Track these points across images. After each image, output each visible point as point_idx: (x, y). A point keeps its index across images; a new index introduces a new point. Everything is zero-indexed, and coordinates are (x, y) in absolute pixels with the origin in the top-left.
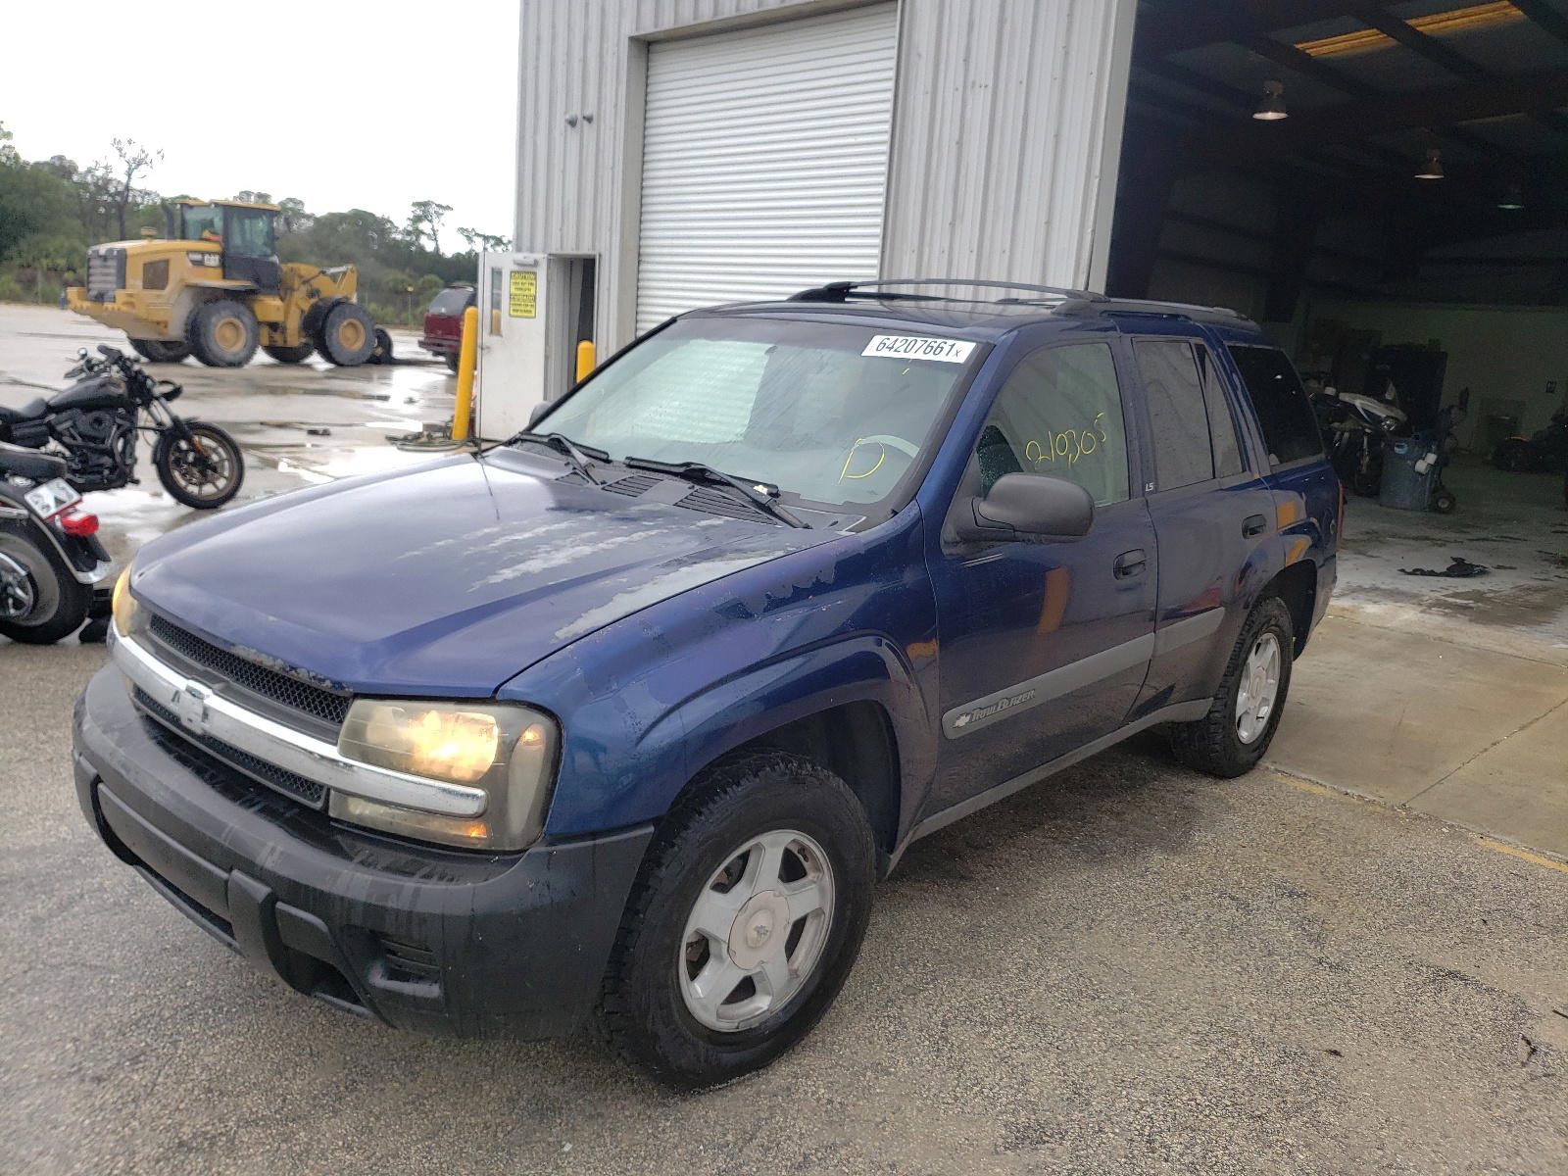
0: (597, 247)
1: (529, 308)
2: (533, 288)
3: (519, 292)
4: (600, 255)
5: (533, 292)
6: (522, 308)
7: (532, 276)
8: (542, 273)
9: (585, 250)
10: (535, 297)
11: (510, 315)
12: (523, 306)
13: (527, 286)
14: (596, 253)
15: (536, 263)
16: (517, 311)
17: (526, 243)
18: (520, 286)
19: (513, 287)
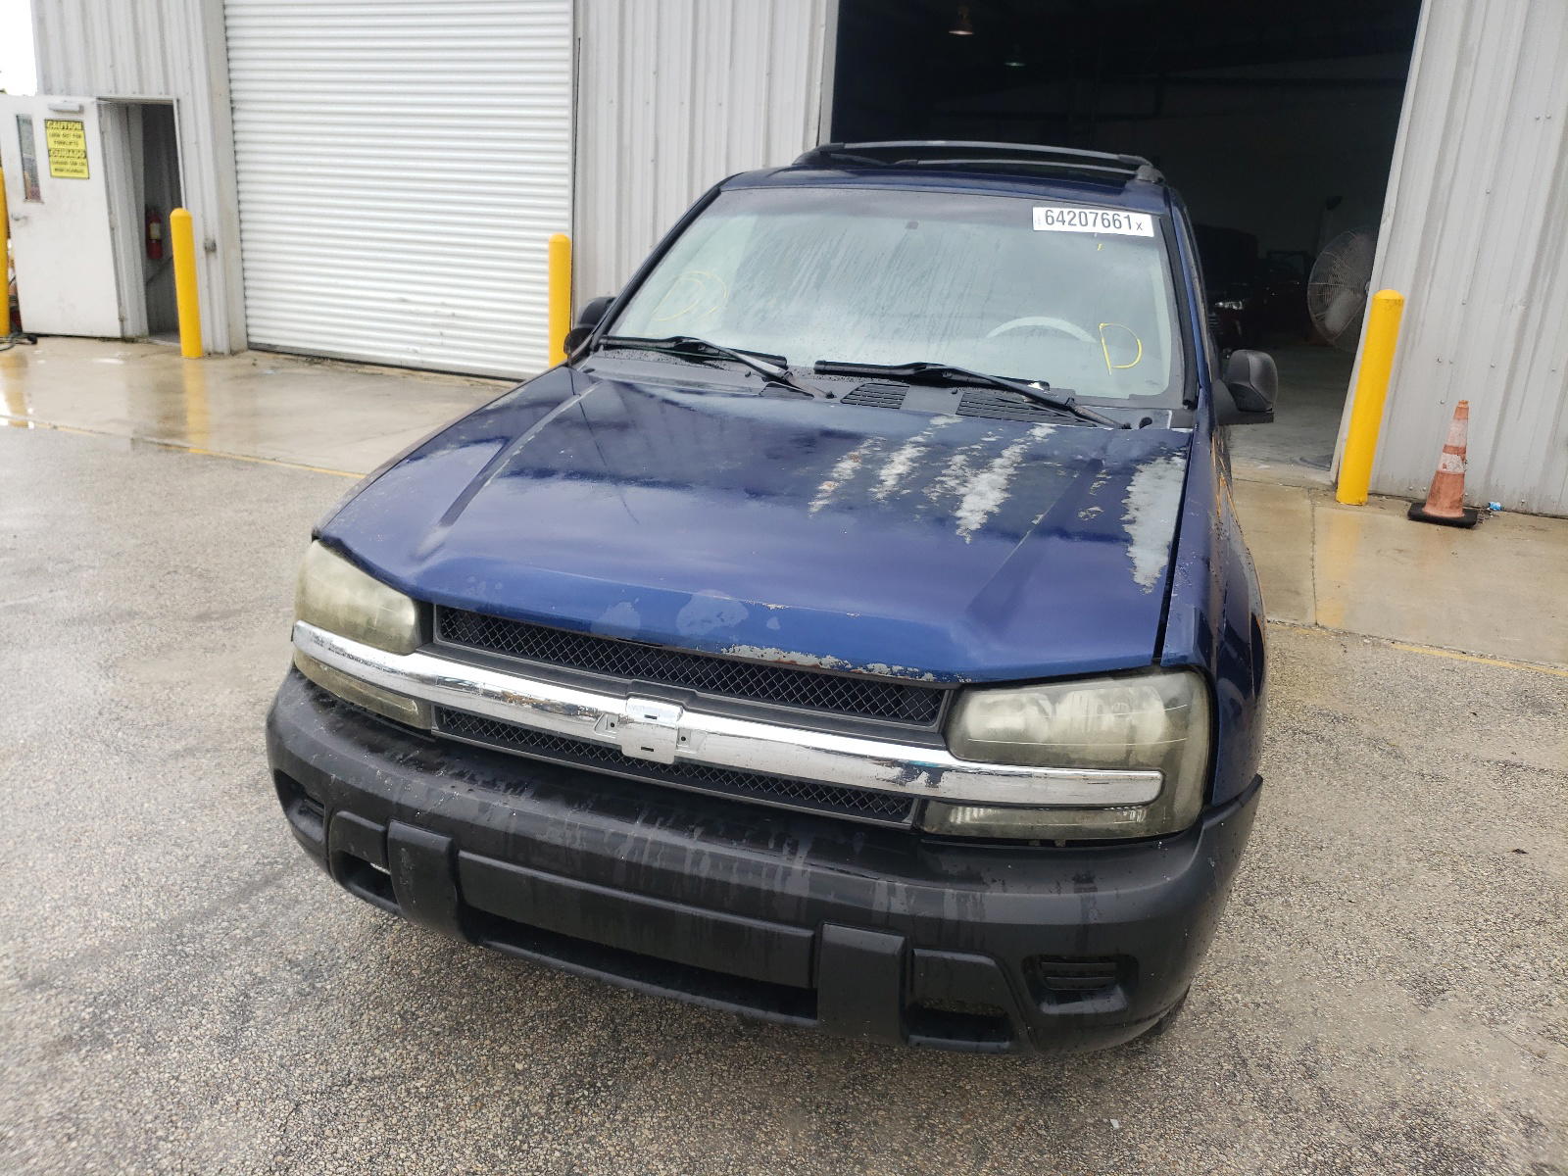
0: (172, 89)
1: (78, 167)
2: (81, 141)
3: (61, 147)
4: (178, 101)
5: (81, 147)
6: (68, 167)
7: (78, 126)
8: (91, 120)
9: (154, 93)
10: (85, 152)
11: (51, 176)
12: (71, 164)
13: (72, 139)
14: (172, 97)
15: (81, 110)
16: (62, 170)
17: (57, 81)
18: (61, 139)
19: (51, 141)
